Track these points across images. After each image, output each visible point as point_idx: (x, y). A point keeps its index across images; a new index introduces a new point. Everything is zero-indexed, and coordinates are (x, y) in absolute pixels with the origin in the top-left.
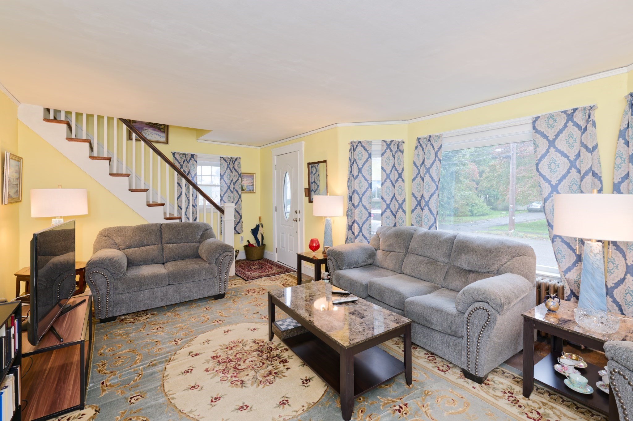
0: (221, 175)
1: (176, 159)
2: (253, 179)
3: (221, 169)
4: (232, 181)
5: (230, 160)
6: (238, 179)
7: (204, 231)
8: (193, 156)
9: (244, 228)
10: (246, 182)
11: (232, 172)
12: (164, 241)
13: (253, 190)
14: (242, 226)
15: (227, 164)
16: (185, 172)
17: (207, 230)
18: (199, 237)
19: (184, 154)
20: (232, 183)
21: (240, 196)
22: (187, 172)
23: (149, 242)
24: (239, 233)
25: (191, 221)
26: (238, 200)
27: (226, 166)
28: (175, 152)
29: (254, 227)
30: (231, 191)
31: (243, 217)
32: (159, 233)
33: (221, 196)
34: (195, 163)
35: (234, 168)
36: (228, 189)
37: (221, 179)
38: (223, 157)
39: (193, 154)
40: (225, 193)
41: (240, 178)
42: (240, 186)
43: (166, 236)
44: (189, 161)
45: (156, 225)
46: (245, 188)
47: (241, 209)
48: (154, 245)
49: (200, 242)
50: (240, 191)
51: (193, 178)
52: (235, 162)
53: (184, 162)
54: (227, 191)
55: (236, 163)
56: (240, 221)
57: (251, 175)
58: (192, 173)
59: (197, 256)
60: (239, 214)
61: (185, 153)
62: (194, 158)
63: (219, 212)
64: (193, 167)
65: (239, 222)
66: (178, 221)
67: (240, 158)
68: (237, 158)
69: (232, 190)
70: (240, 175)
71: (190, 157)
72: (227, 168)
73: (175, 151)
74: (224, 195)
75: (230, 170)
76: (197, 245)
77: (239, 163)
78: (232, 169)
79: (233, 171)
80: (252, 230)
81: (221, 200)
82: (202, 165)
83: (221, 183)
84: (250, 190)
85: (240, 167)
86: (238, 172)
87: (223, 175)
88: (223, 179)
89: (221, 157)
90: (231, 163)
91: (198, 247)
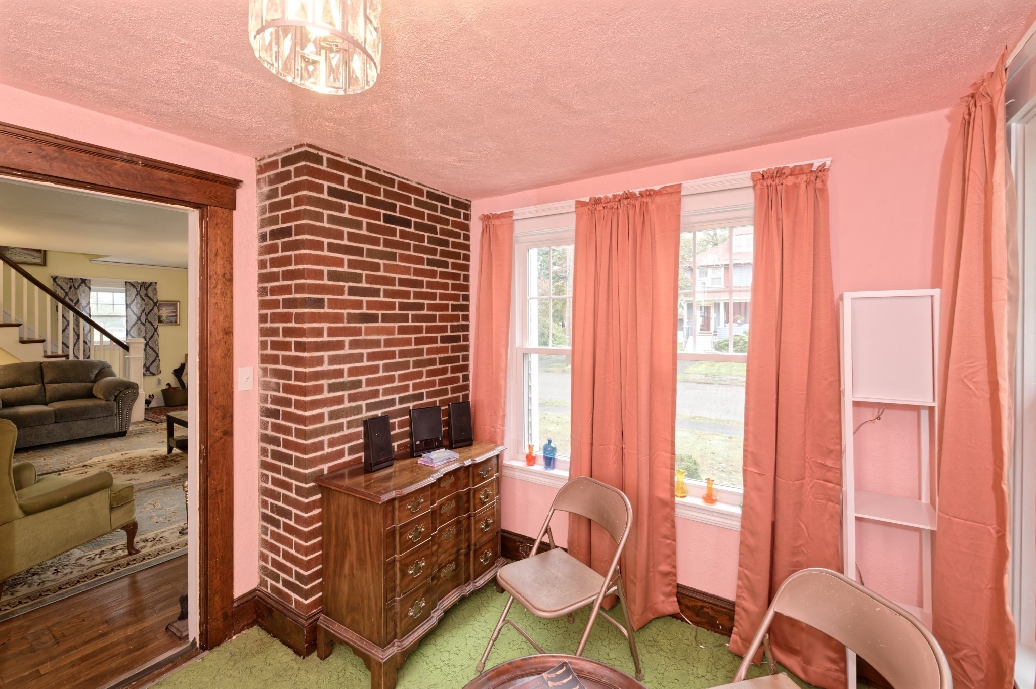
0: (127, 304)
1: (58, 285)
2: (176, 309)
3: (127, 296)
4: (143, 311)
5: (141, 286)
6: (153, 309)
7: (100, 370)
8: (84, 281)
9: (162, 368)
10: (165, 312)
11: (143, 300)
12: (46, 380)
13: (176, 322)
14: (158, 366)
15: (137, 291)
16: (72, 301)
17: (104, 368)
18: (93, 376)
19: (71, 279)
20: (144, 314)
21: (156, 330)
22: (75, 301)
23: (27, 381)
24: (154, 374)
25: (81, 358)
26: (153, 334)
27: (135, 292)
28: (57, 277)
29: (177, 366)
30: (142, 323)
31: (160, 354)
32: (39, 372)
33: (127, 330)
34: (87, 289)
35: (147, 295)
36: (137, 321)
37: (127, 308)
38: (129, 282)
39: (84, 278)
40: (133, 326)
41: (156, 308)
42: (156, 317)
43: (48, 376)
44: (79, 286)
45: (34, 363)
46: (164, 319)
47: (157, 345)
48: (32, 385)
49: (94, 381)
50: (156, 323)
51: (84, 308)
52: (148, 288)
53: (70, 288)
54: (136, 323)
55: (150, 289)
56: (155, 360)
57: (174, 304)
58: (83, 302)
59: (90, 395)
60: (155, 351)
61: (72, 277)
62: (85, 283)
63: (121, 349)
64: (83, 295)
65: (153, 362)
66: (64, 359)
67: (156, 283)
68: (151, 283)
69: (144, 322)
70: (155, 304)
71: (80, 281)
72: (137, 295)
73: (56, 275)
74: (131, 328)
75: (141, 297)
76: (90, 384)
77: (155, 289)
78: (143, 296)
79: (145, 298)
80: (174, 370)
81: (127, 335)
82: (97, 291)
83: (127, 313)
84: (171, 322)
85: (155, 294)
86: (153, 300)
87: (130, 304)
88: (130, 308)
89: (126, 282)
90: (143, 289)
91: (92, 387)
